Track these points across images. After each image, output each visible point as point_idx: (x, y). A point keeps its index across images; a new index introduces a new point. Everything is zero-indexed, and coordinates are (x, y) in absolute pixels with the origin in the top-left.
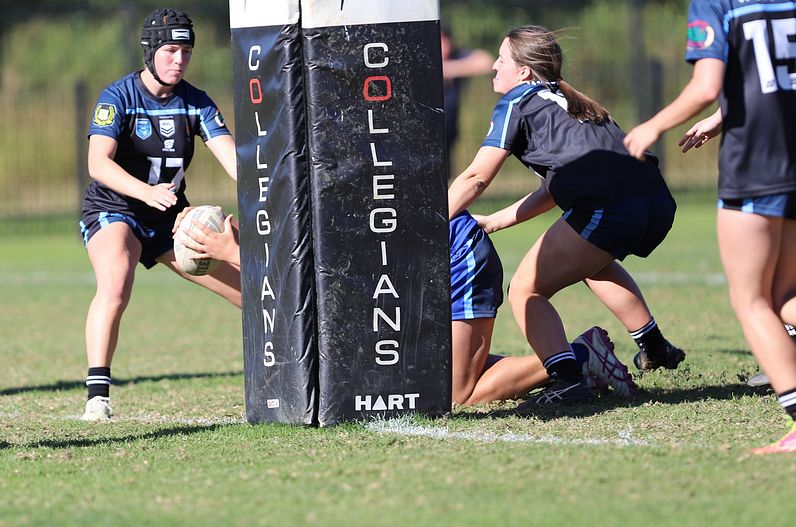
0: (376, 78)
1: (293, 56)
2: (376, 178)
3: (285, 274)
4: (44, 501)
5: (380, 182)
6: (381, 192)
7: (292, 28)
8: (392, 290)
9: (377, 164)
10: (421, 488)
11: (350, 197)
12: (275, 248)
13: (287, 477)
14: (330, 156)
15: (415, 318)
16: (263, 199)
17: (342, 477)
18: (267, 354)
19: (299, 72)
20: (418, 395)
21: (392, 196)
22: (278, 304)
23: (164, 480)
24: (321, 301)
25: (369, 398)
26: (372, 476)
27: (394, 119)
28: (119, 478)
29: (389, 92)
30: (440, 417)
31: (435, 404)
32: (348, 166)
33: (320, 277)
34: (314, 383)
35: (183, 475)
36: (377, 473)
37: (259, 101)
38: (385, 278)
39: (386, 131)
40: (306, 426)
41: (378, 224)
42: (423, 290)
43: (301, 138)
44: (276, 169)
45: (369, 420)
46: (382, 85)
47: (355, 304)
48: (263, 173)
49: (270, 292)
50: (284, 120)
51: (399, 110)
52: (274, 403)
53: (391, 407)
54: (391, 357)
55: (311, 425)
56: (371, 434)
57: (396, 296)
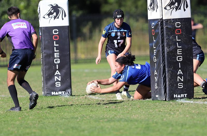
0: (178, 29)
1: (161, 25)
2: (178, 50)
3: (159, 69)
4: (110, 116)
5: (179, 51)
6: (179, 53)
7: (161, 19)
8: (181, 73)
9: (178, 47)
10: (187, 113)
11: (173, 54)
12: (157, 64)
13: (160, 111)
14: (169, 45)
15: (186, 79)
16: (155, 54)
17: (171, 111)
18: (156, 86)
19: (162, 28)
20: (187, 94)
21: (181, 54)
22: (158, 76)
23: (135, 112)
24: (167, 75)
25: (177, 95)
26: (177, 111)
27: (182, 38)
28: (125, 111)
29: (181, 32)
30: (191, 99)
31: (190, 96)
32: (172, 48)
33: (167, 70)
34: (165, 92)
35: (138, 111)
36: (178, 110)
37: (154, 34)
38: (180, 70)
39: (180, 40)
40: (164, 101)
41: (179, 59)
42: (188, 73)
43: (163, 42)
44: (157, 48)
45: (177, 99)
46: (179, 31)
47: (174, 76)
48: (155, 49)
49: (156, 73)
50: (159, 38)
51: (183, 36)
52: (157, 96)
53: (181, 97)
54: (181, 86)
55: (165, 100)
56: (177, 102)
57: (182, 74)
